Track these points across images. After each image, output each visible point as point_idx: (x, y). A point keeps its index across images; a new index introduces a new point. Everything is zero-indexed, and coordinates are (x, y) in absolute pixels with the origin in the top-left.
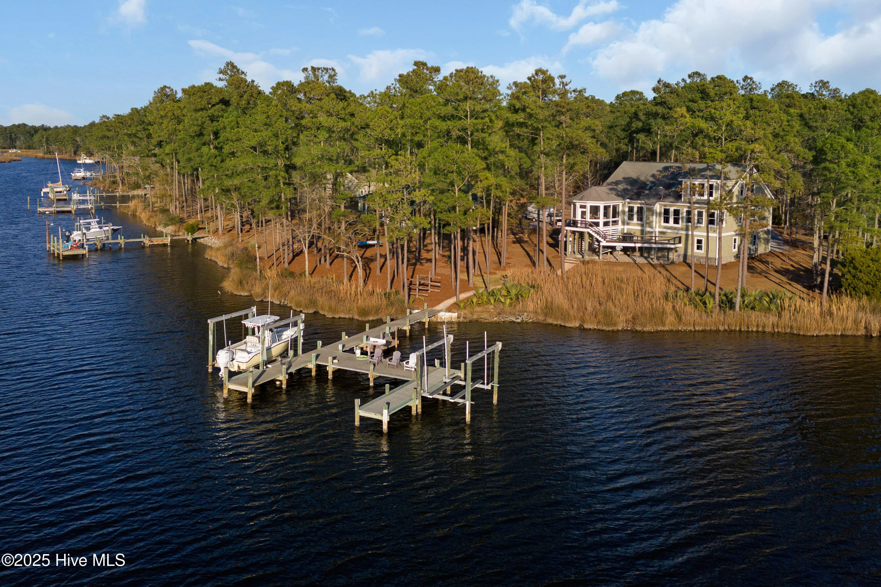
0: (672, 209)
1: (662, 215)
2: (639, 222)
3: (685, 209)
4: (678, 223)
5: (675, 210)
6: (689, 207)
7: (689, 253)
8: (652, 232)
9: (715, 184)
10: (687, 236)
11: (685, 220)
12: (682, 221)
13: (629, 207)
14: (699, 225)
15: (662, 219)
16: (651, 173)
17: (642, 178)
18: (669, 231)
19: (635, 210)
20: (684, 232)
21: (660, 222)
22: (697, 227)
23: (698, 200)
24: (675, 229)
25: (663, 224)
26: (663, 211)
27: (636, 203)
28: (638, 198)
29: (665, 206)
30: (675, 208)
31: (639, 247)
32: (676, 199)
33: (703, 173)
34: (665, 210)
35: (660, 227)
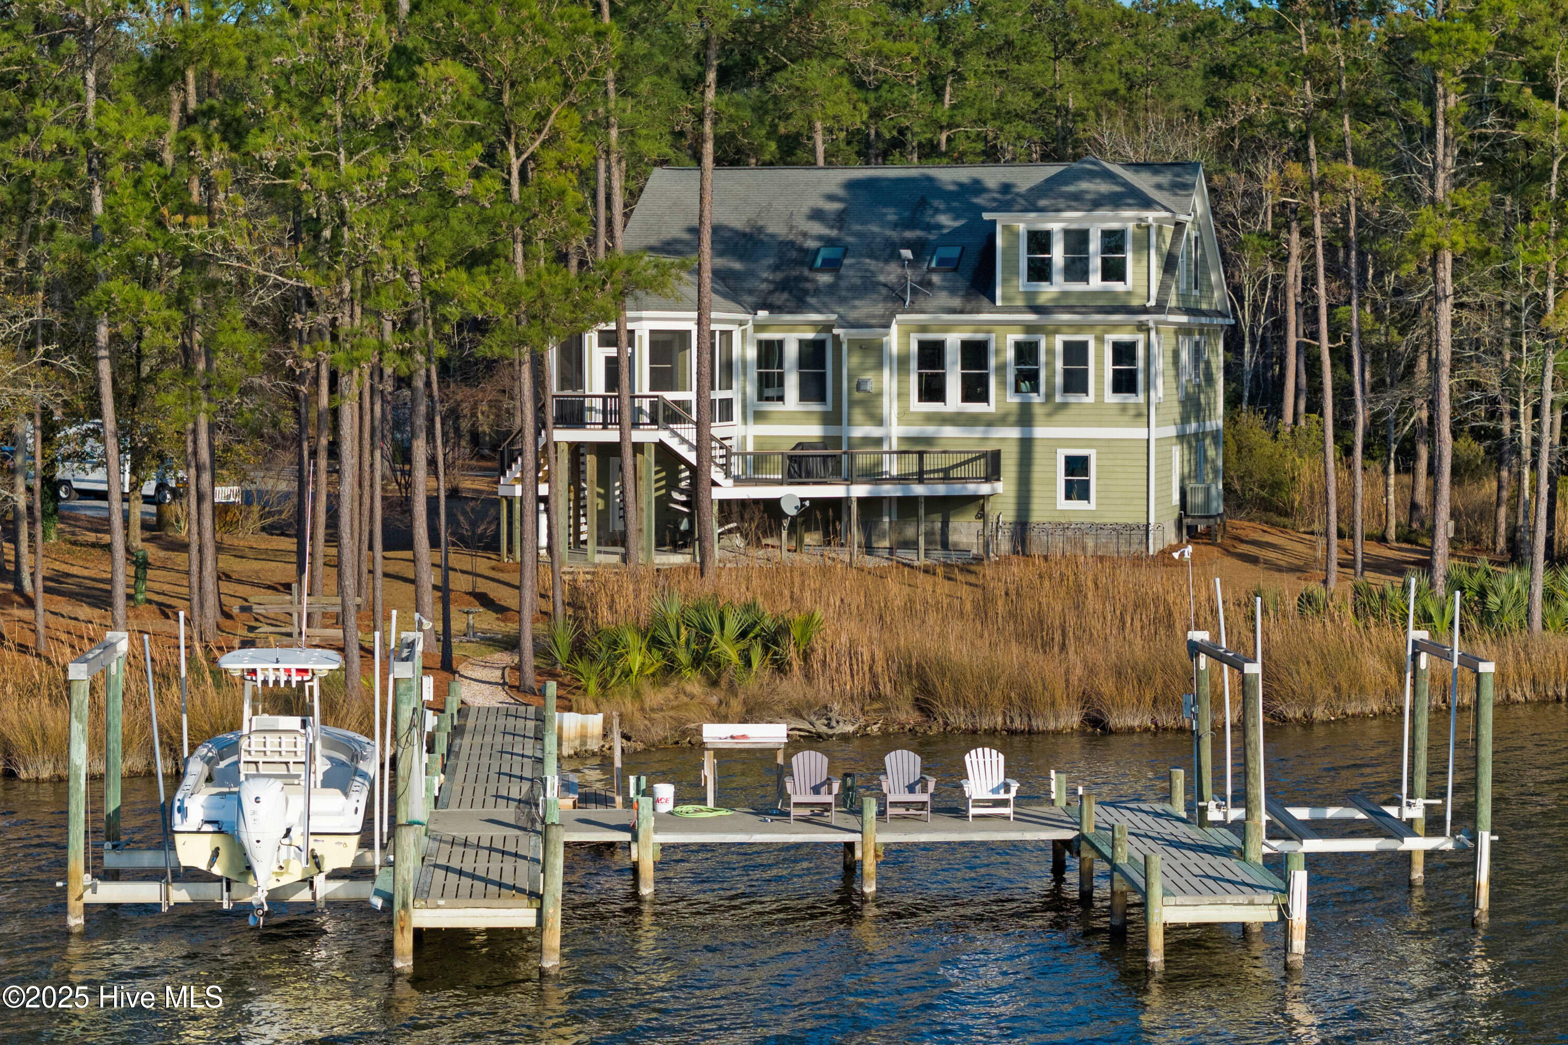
0: (953, 340)
1: (914, 364)
2: (815, 407)
3: (1014, 337)
4: (983, 397)
5: (967, 346)
6: (1029, 328)
7: (1039, 514)
8: (879, 441)
9: (1131, 227)
10: (1026, 446)
11: (1011, 378)
12: (1002, 383)
13: (760, 343)
14: (1072, 398)
15: (914, 380)
16: (805, 210)
17: (776, 228)
18: (949, 431)
19: (791, 352)
20: (1014, 433)
21: (902, 395)
22: (1064, 406)
23: (1065, 294)
24: (972, 420)
25: (917, 406)
26: (914, 348)
27: (792, 327)
28: (800, 305)
29: (923, 328)
30: (967, 336)
31: (860, 500)
32: (968, 296)
33: (1071, 188)
34: (922, 345)
35: (905, 416)
